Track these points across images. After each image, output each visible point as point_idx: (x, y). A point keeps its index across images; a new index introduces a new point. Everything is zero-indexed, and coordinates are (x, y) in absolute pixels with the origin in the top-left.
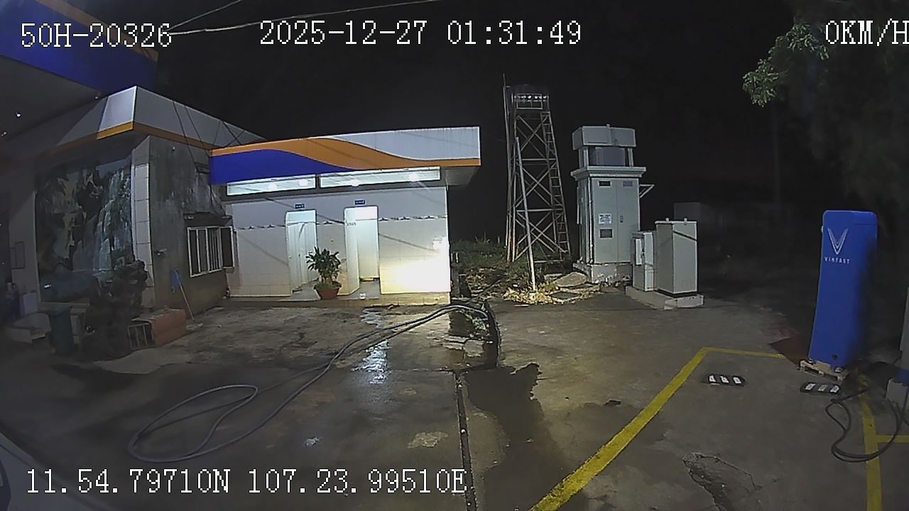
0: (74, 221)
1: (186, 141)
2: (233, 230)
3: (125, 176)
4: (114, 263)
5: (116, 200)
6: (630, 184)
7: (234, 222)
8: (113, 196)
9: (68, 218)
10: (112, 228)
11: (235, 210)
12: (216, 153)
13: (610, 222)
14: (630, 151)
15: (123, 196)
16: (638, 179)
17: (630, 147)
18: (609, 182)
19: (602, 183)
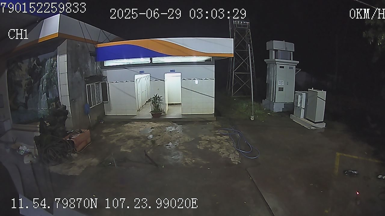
0: (27, 84)
1: (86, 41)
3: (54, 61)
4: (49, 105)
5: (49, 73)
8: (48, 71)
9: (24, 83)
10: (47, 88)
12: (99, 46)
13: (283, 85)
15: (53, 71)
16: (295, 66)
17: (292, 51)
18: (284, 67)
19: (281, 67)
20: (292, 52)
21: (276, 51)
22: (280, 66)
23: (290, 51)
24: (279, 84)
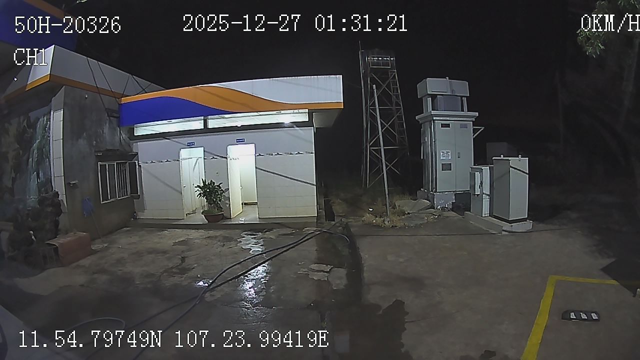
1: (99, 91)
2: (139, 164)
3: (47, 121)
6: (465, 126)
7: (139, 157)
8: (39, 137)
10: (38, 163)
11: (141, 147)
12: (124, 100)
13: (450, 158)
14: (465, 99)
16: (472, 122)
17: (464, 96)
18: (449, 124)
19: (443, 126)
20: (466, 99)
21: (434, 97)
22: (442, 124)
23: (462, 97)
24: (442, 158)
